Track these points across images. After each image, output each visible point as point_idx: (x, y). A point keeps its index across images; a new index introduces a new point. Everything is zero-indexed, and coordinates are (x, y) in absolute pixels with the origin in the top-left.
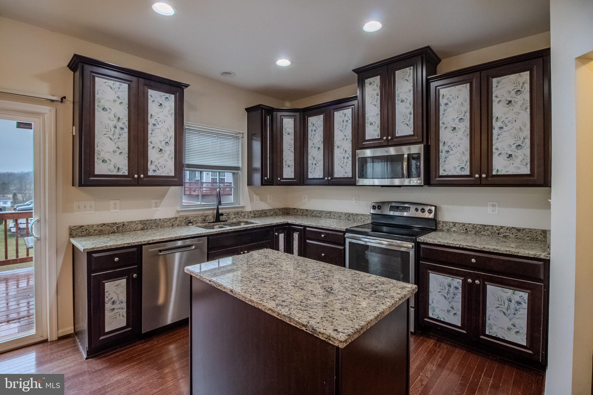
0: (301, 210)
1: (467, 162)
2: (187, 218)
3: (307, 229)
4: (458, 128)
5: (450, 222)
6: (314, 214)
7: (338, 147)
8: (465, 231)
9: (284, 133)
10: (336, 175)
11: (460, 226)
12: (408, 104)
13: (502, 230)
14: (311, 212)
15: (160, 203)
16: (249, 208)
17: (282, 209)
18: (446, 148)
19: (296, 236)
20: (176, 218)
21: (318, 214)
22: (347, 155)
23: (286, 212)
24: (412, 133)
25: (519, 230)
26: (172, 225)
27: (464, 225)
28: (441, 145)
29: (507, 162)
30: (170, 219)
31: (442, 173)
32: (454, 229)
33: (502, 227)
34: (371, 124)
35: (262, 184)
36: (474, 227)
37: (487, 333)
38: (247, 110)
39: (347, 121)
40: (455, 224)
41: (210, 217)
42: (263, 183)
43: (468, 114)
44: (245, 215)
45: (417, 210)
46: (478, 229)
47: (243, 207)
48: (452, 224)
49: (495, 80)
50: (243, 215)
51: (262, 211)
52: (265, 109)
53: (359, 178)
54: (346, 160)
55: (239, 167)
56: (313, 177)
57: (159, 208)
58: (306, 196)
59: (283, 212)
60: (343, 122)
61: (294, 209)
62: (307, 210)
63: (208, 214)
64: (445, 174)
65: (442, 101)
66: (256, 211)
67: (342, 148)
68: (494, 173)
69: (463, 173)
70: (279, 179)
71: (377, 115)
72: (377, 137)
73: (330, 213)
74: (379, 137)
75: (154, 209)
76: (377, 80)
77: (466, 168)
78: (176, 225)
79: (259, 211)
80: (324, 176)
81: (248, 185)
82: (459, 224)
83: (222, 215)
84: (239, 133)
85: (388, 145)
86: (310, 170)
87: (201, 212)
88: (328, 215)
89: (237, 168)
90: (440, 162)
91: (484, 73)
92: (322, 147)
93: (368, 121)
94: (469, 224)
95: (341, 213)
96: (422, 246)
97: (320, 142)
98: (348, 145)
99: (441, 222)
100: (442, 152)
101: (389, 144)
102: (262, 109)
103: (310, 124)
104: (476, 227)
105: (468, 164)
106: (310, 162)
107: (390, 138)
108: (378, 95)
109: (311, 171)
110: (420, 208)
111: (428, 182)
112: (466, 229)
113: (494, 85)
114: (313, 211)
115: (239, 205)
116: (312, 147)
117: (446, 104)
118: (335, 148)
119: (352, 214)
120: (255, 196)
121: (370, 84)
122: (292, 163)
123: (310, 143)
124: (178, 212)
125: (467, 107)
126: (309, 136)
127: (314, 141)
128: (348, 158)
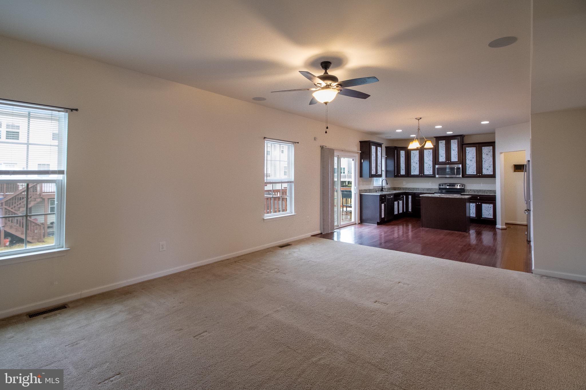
0: (403, 188)
1: (475, 170)
3: (415, 194)
4: (472, 160)
9: (401, 157)
10: (425, 174)
12: (456, 151)
13: (486, 191)
14: (408, 188)
18: (468, 166)
19: (410, 197)
21: (412, 189)
22: (430, 166)
23: (395, 189)
24: (457, 161)
25: (490, 191)
27: (474, 190)
28: (467, 165)
29: (487, 171)
31: (467, 173)
32: (470, 192)
33: (486, 190)
34: (442, 156)
37: (483, 217)
38: (386, 148)
39: (430, 154)
40: (471, 190)
41: (380, 189)
42: (394, 176)
43: (475, 156)
44: (386, 189)
45: (457, 186)
46: (478, 191)
48: (470, 190)
49: (483, 147)
52: (394, 147)
53: (437, 175)
54: (429, 168)
56: (413, 174)
58: (405, 182)
62: (406, 188)
64: (468, 174)
65: (467, 152)
67: (428, 164)
68: (483, 174)
69: (474, 174)
70: (399, 175)
71: (444, 153)
72: (444, 161)
76: (444, 142)
77: (475, 172)
80: (419, 174)
81: (386, 177)
85: (448, 164)
86: (412, 171)
87: (378, 187)
90: (467, 170)
91: (480, 145)
92: (418, 163)
93: (440, 155)
95: (424, 188)
97: (417, 161)
98: (431, 163)
103: (412, 153)
106: (412, 168)
107: (449, 162)
108: (444, 147)
111: (463, 176)
113: (483, 149)
114: (410, 188)
118: (425, 163)
119: (429, 189)
121: (441, 143)
122: (404, 169)
123: (412, 161)
124: (374, 187)
125: (475, 154)
126: (412, 158)
127: (414, 160)
128: (431, 167)
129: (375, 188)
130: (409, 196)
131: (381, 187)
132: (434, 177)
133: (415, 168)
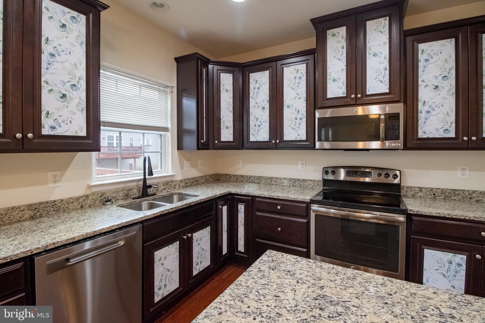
0: (235, 175)
1: (452, 123)
2: (103, 195)
3: (257, 199)
4: (441, 87)
5: (415, 187)
6: (250, 180)
7: (288, 107)
8: (433, 196)
9: (221, 90)
10: (286, 138)
11: (427, 192)
12: (382, 59)
13: (474, 195)
14: (247, 178)
15: (62, 176)
16: (179, 177)
17: (213, 175)
18: (426, 108)
19: (241, 208)
20: (87, 196)
21: (255, 181)
22: (300, 116)
23: (217, 178)
24: (388, 91)
26: (81, 207)
27: (432, 190)
30: (78, 199)
31: (421, 135)
32: (420, 194)
33: (474, 192)
34: (334, 80)
35: (198, 149)
36: (443, 191)
38: (176, 59)
39: (300, 78)
40: (421, 189)
41: (135, 191)
42: (200, 147)
43: (453, 72)
44: (175, 185)
45: (380, 175)
46: (447, 194)
47: (173, 176)
48: (417, 189)
50: (173, 185)
51: (194, 178)
52: (201, 60)
53: (319, 140)
54: (298, 121)
55: (168, 128)
56: (255, 140)
57: (60, 184)
58: (240, 161)
59: (213, 179)
60: (295, 78)
61: (226, 175)
62: (242, 176)
63: (132, 187)
64: (425, 136)
65: (422, 58)
66: (188, 179)
67: (294, 107)
69: (447, 136)
70: (216, 142)
71: (342, 70)
72: (342, 95)
73: (271, 178)
74: (345, 95)
75: (51, 185)
76: (343, 31)
77: (451, 129)
78: (87, 206)
79: (190, 179)
80: (270, 138)
81: (178, 149)
82: (426, 188)
83: (150, 186)
84: (167, 87)
86: (251, 132)
87: (123, 186)
88: (269, 181)
89: (165, 129)
90: (419, 123)
91: (472, 28)
92: (267, 106)
93: (330, 77)
94: (438, 189)
96: (415, 218)
97: (265, 101)
98: (301, 105)
99: (405, 188)
100: (421, 113)
101: (357, 103)
102: (198, 59)
103: (251, 81)
104: (445, 192)
105: (454, 125)
106: (252, 123)
107: (359, 96)
108: (343, 48)
109: (253, 133)
110: (383, 173)
111: (406, 145)
112: (434, 194)
114: (250, 177)
115: (168, 172)
116: (254, 107)
117: (427, 60)
118: (285, 108)
119: (298, 180)
120: (185, 162)
121: (333, 35)
122: (231, 124)
123: (252, 102)
124: (90, 187)
125: (453, 64)
126: (251, 95)
127: (257, 100)
128: (301, 119)
129: (94, 190)
130: (240, 206)
131: (141, 183)
132: (313, 147)
133: (258, 123)
